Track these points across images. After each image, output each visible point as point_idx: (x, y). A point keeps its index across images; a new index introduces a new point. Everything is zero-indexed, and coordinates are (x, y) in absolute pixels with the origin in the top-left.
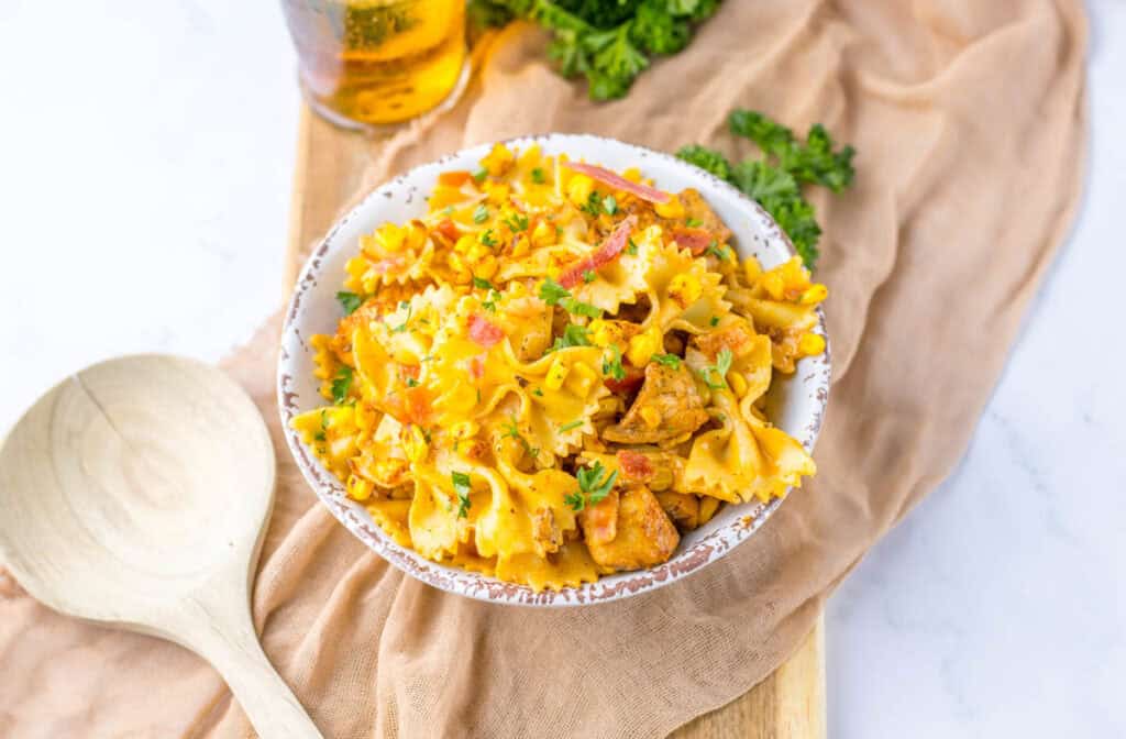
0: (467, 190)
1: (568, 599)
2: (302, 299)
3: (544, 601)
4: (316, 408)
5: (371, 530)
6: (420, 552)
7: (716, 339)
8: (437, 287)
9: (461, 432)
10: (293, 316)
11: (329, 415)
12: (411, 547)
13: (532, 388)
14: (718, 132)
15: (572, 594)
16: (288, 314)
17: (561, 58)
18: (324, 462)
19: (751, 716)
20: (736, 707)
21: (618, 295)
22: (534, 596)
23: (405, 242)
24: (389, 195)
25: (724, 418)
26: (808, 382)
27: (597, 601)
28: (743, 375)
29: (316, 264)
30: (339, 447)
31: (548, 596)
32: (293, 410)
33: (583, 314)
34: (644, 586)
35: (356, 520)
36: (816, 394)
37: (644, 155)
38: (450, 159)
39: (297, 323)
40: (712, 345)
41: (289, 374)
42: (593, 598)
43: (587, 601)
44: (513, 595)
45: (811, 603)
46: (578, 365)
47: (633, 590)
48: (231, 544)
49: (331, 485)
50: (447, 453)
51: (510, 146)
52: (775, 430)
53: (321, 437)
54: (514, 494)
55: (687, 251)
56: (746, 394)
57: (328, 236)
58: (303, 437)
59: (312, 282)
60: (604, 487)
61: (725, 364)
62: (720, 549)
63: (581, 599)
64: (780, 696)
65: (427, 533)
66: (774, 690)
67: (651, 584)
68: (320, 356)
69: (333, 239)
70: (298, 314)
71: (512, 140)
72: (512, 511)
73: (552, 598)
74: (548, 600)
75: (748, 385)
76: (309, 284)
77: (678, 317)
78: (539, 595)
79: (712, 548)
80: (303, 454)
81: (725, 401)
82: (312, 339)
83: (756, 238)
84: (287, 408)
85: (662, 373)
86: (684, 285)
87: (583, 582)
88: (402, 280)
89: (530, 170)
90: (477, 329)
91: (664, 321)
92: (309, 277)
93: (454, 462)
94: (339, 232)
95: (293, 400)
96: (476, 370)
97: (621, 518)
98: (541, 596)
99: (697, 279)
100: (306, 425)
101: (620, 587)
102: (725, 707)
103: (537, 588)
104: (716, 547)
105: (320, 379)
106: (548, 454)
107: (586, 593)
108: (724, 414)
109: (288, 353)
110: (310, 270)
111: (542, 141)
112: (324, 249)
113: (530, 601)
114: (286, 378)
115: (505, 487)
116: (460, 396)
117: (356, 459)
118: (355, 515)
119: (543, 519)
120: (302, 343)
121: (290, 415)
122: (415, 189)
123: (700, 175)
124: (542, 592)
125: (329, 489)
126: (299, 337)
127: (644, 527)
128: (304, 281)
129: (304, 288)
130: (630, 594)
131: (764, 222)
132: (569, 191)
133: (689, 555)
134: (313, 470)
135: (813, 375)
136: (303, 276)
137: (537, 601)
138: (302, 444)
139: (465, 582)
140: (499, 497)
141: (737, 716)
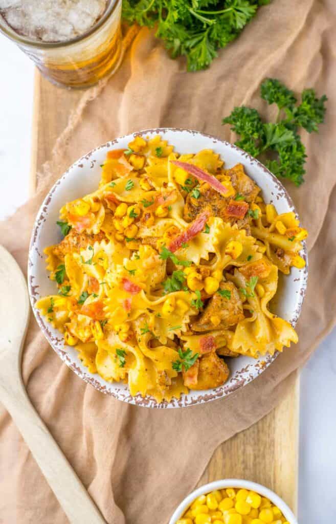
0: (122, 161)
1: (174, 405)
2: (39, 231)
3: (162, 407)
4: (48, 296)
5: (77, 366)
6: (102, 376)
7: (250, 268)
8: (107, 241)
9: (120, 330)
10: (34, 241)
11: (54, 301)
12: (96, 373)
13: (156, 313)
14: (254, 95)
15: (176, 403)
16: (32, 239)
17: (172, 49)
18: (53, 325)
19: (263, 431)
20: (256, 426)
21: (200, 255)
22: (157, 405)
23: (90, 210)
24: (81, 166)
25: (253, 311)
26: (296, 281)
27: (188, 406)
28: (263, 285)
29: (45, 210)
30: (60, 315)
31: (164, 405)
32: (37, 297)
33: (181, 265)
34: (211, 399)
35: (69, 360)
36: (300, 292)
37: (215, 142)
38: (113, 144)
39: (36, 244)
40: (248, 272)
41: (33, 275)
42: (186, 404)
43: (184, 406)
44: (147, 404)
45: (294, 374)
46: (179, 302)
47: (206, 400)
48: (10, 341)
49: (57, 339)
50: (113, 335)
51: (144, 136)
52: (279, 319)
53: (51, 310)
54: (147, 360)
55: (236, 226)
56: (264, 296)
57: (50, 192)
58: (42, 312)
59: (43, 220)
60: (192, 359)
61: (254, 283)
62: (249, 380)
63: (180, 405)
64: (277, 420)
65: (104, 367)
66: (274, 417)
67: (215, 398)
68: (48, 259)
69: (53, 194)
70: (37, 240)
71: (145, 133)
72: (146, 370)
73: (166, 405)
74: (164, 407)
75: (266, 291)
76: (42, 221)
77: (230, 261)
78: (160, 404)
79: (245, 380)
80: (42, 323)
81: (254, 302)
82: (45, 251)
83: (272, 194)
84: (33, 296)
85: (222, 300)
86: (234, 248)
87: (181, 394)
88: (89, 232)
89: (155, 148)
90: (127, 285)
91: (223, 263)
92: (42, 217)
93: (117, 341)
94: (56, 190)
95: (36, 290)
96: (127, 305)
97: (200, 371)
98: (161, 405)
99: (241, 241)
100: (43, 305)
101: (200, 398)
102: (250, 427)
103: (159, 401)
104: (247, 379)
105: (48, 271)
106: (164, 338)
107: (183, 402)
108: (253, 309)
109: (33, 263)
110: (42, 213)
111: (161, 133)
112: (49, 200)
113: (156, 407)
114: (32, 277)
115: (142, 357)
116: (119, 314)
117: (68, 324)
118: (69, 357)
119: (161, 376)
120: (39, 254)
121: (35, 301)
122: (95, 161)
123: (244, 156)
124: (162, 403)
125: (56, 341)
126: (38, 252)
127: (211, 374)
128: (39, 221)
129: (39, 224)
130: (204, 402)
131: (276, 187)
132: (175, 176)
133: (234, 382)
134: (47, 331)
135: (299, 279)
136: (38, 217)
137: (159, 407)
138: (41, 316)
139: (124, 396)
140: (139, 364)
141: (256, 430)
